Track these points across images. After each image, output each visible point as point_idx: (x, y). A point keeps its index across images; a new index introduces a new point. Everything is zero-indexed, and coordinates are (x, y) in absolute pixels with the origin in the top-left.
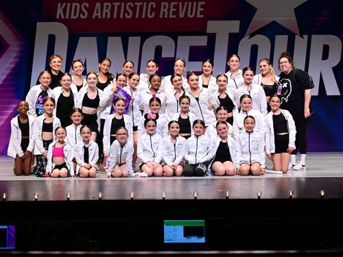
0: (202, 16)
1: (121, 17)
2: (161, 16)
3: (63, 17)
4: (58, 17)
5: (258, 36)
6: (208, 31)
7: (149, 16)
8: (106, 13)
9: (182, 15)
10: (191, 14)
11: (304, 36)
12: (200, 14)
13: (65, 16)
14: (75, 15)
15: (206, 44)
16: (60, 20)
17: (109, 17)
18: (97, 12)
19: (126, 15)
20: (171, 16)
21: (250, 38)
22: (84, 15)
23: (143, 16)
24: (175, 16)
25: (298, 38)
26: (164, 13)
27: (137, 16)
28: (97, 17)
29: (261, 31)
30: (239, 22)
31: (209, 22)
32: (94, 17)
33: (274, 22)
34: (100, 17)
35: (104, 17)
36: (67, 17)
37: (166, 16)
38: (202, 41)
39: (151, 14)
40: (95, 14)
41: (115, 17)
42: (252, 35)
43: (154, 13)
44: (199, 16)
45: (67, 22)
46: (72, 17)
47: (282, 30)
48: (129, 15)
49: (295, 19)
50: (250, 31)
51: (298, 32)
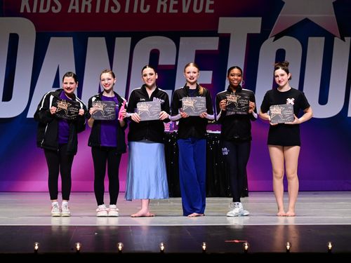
0: (212, 11)
1: (106, 11)
2: (158, 11)
3: (29, 11)
4: (22, 11)
5: (285, 38)
6: (220, 31)
7: (142, 10)
8: (86, 6)
9: (185, 10)
10: (198, 8)
11: (346, 38)
12: (210, 9)
13: (32, 9)
14: (45, 8)
15: (216, 48)
16: (25, 15)
17: (89, 11)
18: (74, 5)
19: (112, 8)
20: (171, 11)
21: (274, 40)
22: (56, 8)
23: (135, 11)
24: (176, 11)
25: (337, 41)
26: (162, 6)
27: (127, 11)
28: (73, 10)
29: (289, 32)
30: (260, 19)
31: (221, 19)
32: (69, 11)
33: (307, 21)
34: (77, 11)
35: (83, 11)
36: (34, 11)
37: (165, 11)
38: (212, 44)
39: (145, 8)
40: (71, 7)
41: (97, 11)
42: (277, 37)
43: (148, 7)
44: (208, 11)
45: (34, 18)
46: (41, 11)
47: (317, 31)
48: (116, 8)
49: (334, 15)
50: (274, 32)
51: (338, 33)
